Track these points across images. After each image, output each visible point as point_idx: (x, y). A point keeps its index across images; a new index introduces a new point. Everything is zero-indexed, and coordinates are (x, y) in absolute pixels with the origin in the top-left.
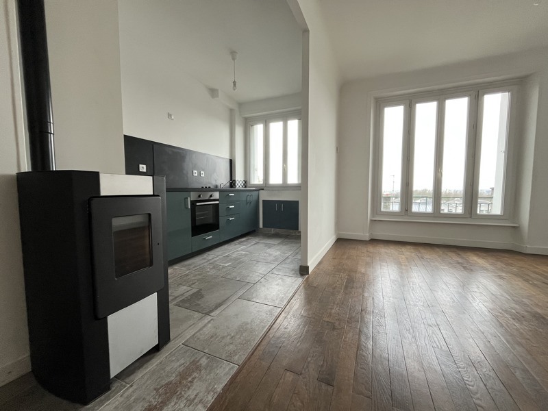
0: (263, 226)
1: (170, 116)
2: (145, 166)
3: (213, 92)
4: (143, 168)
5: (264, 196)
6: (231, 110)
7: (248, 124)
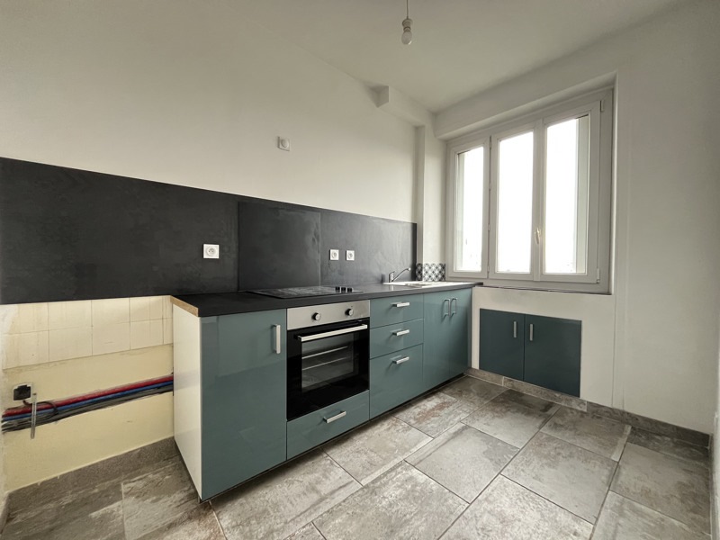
0: (481, 366)
1: (280, 142)
2: (216, 248)
3: (378, 94)
4: (212, 250)
5: (484, 300)
6: (418, 130)
7: (451, 152)
